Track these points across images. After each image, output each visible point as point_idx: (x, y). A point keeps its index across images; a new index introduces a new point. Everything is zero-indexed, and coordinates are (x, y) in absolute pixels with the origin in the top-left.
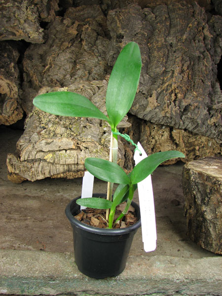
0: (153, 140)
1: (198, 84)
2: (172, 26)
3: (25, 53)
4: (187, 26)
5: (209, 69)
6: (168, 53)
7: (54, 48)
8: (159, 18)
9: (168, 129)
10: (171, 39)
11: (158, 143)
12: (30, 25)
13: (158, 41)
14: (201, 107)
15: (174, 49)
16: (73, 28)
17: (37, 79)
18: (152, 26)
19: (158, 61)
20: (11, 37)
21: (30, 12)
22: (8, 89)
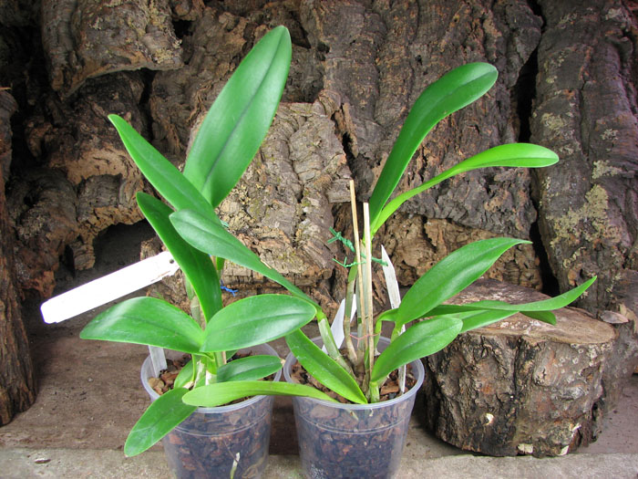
0: (393, 241)
1: (468, 135)
2: (422, 19)
3: (154, 82)
4: (451, 18)
5: (489, 103)
6: (413, 76)
7: (203, 73)
8: (398, 6)
9: (417, 220)
10: (418, 49)
11: (400, 245)
12: (155, 38)
13: (392, 54)
14: (472, 179)
15: (424, 68)
16: (236, 33)
17: (176, 135)
18: (385, 22)
19: (393, 94)
20: (122, 67)
21: (155, 10)
22: (124, 167)
